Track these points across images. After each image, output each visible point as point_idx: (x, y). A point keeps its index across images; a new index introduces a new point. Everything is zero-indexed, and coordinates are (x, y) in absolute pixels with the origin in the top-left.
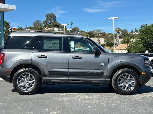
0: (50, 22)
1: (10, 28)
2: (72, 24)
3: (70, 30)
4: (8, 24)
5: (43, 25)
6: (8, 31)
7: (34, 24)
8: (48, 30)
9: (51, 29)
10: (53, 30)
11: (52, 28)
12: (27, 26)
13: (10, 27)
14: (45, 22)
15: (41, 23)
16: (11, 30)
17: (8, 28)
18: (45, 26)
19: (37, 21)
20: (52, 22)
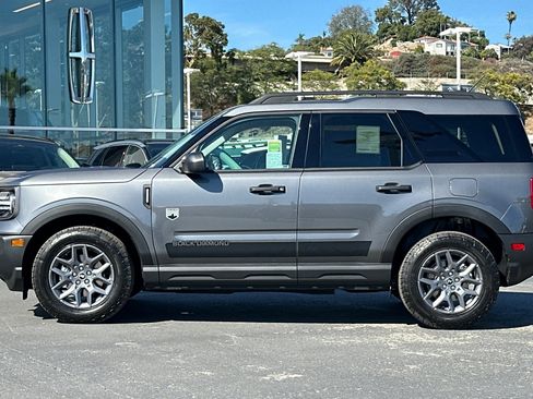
0: (406, 15)
1: (226, 49)
2: (511, 21)
3: (503, 50)
4: (217, 29)
5: (375, 30)
6: (218, 58)
7: (335, 26)
8: (396, 49)
9: (412, 45)
10: (420, 49)
11: (416, 41)
12: (301, 36)
13: (226, 44)
14: (383, 15)
15: (365, 19)
16: (231, 54)
17: (217, 49)
18: (382, 35)
19: (347, 11)
20: (415, 14)
